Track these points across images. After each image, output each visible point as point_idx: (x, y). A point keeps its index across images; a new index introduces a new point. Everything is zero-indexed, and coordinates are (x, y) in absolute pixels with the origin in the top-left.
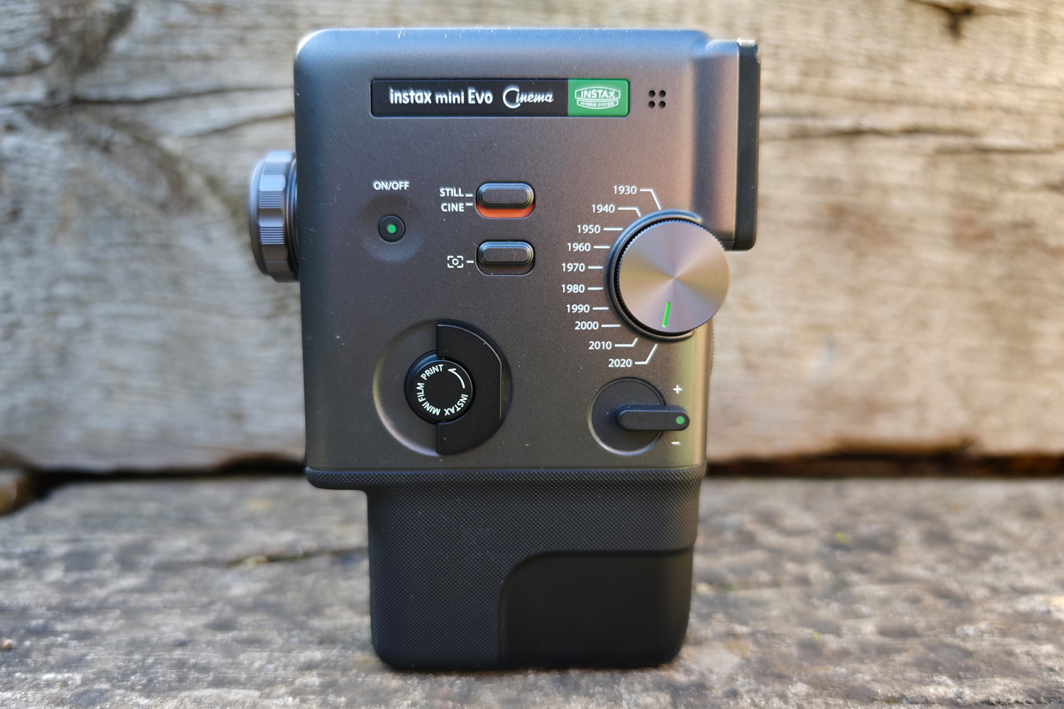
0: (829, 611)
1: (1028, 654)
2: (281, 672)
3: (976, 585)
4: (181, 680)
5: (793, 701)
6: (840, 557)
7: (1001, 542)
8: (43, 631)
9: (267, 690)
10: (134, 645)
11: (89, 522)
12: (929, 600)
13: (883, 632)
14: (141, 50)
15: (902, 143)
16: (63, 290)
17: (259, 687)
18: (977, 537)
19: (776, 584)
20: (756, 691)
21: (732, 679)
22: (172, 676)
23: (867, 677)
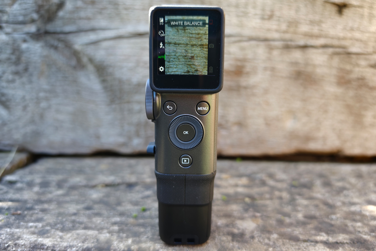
0: (288, 209)
1: (352, 226)
2: (106, 225)
3: (338, 201)
4: (73, 226)
5: (272, 240)
6: (294, 190)
7: (347, 186)
8: (31, 209)
9: (100, 231)
10: (60, 214)
11: (49, 171)
12: (321, 206)
13: (305, 217)
14: (68, 16)
15: (320, 51)
16: (42, 95)
17: (98, 230)
18: (340, 184)
19: (271, 199)
20: (260, 236)
21: (252, 232)
22: (71, 225)
23: (297, 232)
